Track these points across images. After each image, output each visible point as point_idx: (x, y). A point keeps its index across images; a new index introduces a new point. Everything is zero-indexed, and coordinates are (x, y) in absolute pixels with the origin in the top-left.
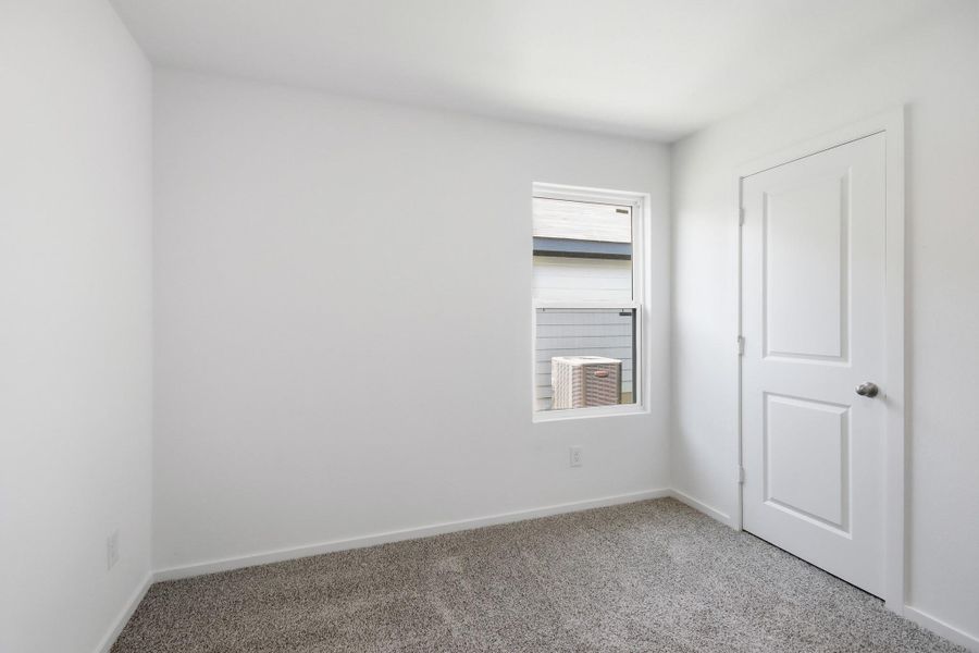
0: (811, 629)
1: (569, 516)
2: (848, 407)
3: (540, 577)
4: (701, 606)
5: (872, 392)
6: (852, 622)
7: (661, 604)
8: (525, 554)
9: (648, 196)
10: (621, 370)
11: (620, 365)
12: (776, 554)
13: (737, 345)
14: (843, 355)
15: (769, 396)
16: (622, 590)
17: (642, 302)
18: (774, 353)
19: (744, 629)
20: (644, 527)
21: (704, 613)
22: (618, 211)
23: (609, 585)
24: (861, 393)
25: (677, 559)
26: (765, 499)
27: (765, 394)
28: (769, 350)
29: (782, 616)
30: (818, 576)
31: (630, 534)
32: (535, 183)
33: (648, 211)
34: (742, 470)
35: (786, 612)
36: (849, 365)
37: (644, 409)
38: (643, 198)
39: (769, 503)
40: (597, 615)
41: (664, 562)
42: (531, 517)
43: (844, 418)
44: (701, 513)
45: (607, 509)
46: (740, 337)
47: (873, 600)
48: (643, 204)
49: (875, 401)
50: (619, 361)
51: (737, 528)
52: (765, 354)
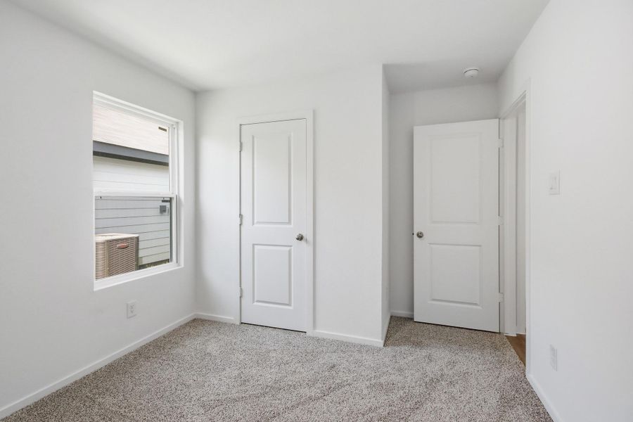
0: (286, 358)
1: (126, 357)
2: (291, 246)
3: (122, 411)
4: (236, 372)
5: (300, 238)
6: (298, 347)
7: (216, 382)
8: (100, 400)
9: (182, 123)
10: (138, 241)
11: (138, 238)
12: (260, 329)
13: (239, 219)
14: (289, 222)
15: (256, 246)
16: (188, 387)
17: (177, 193)
18: (258, 223)
19: (261, 373)
20: (187, 343)
21: (239, 374)
22: (160, 128)
23: (179, 388)
24: (298, 239)
25: (214, 353)
26: (253, 302)
27: (254, 245)
28: (255, 221)
29: (273, 357)
30: (280, 332)
31: (180, 350)
32: (94, 92)
33: (181, 133)
34: (241, 289)
35: (274, 355)
36: (292, 226)
37: (179, 265)
38: (177, 123)
39: (255, 303)
40: (179, 411)
41: (208, 358)
42: (93, 371)
43: (290, 251)
44: (216, 322)
45: (156, 341)
46: (240, 215)
47: (302, 334)
48: (178, 127)
49: (303, 242)
50: (136, 235)
51: (238, 323)
52: (253, 224)
